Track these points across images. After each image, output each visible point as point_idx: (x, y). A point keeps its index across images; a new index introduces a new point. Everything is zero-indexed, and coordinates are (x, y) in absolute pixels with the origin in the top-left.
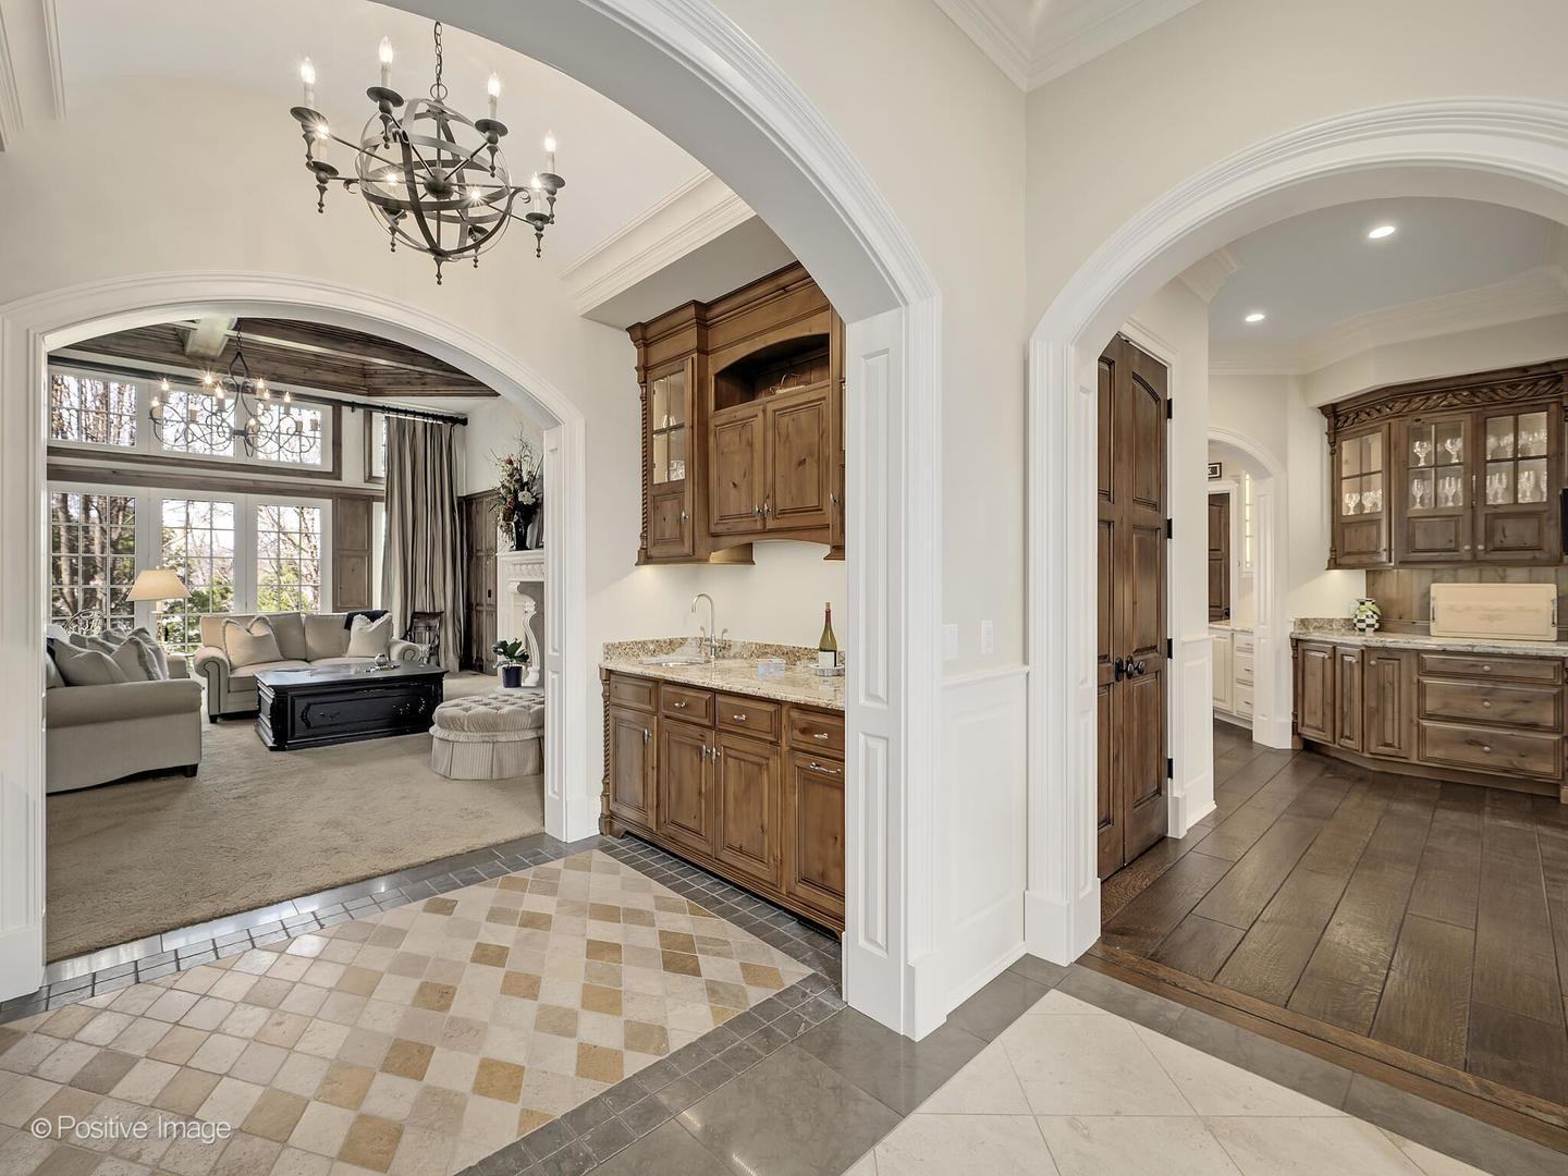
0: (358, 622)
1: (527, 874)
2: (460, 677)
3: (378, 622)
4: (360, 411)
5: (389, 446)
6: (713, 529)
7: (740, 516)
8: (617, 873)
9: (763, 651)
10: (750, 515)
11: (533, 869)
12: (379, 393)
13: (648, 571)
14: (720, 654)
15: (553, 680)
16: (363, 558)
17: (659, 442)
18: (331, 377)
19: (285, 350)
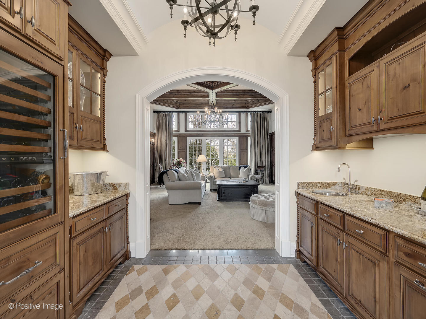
0: (242, 168)
1: (263, 266)
2: (269, 185)
3: (246, 169)
4: (245, 113)
5: (251, 122)
6: (347, 133)
7: (363, 125)
8: (297, 281)
9: (378, 193)
10: (369, 123)
11: (266, 265)
12: (249, 108)
13: (317, 153)
14: (354, 191)
15: (277, 194)
16: (245, 151)
17: (321, 98)
18: (238, 106)
19: (228, 101)
